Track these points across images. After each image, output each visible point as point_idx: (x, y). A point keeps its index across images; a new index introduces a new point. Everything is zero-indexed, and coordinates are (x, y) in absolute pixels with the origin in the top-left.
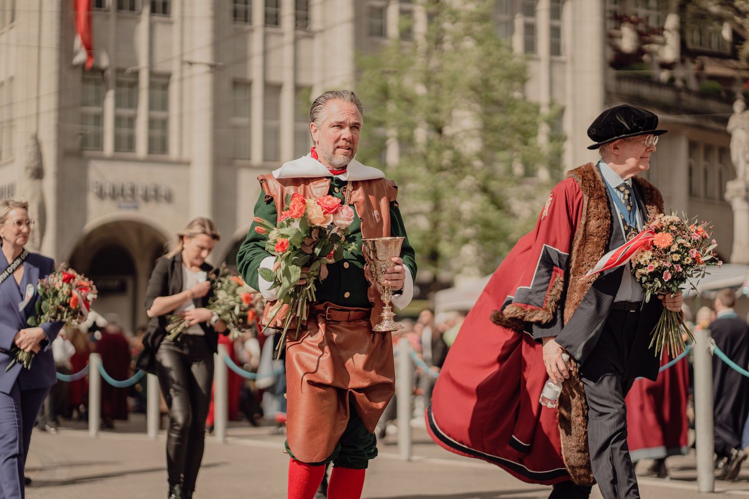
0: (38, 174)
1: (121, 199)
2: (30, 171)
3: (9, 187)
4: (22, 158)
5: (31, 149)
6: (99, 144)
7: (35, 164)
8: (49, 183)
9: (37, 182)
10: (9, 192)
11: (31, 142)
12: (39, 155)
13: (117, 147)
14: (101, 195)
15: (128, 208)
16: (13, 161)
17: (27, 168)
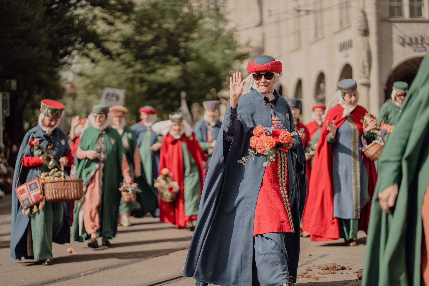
0: (366, 33)
1: (415, 46)
2: (361, 32)
3: (348, 42)
4: (356, 24)
5: (361, 19)
6: (400, 13)
7: (363, 28)
8: (373, 38)
9: (365, 38)
10: (348, 45)
11: (361, 15)
12: (366, 21)
13: (412, 14)
14: (403, 44)
15: (420, 51)
16: (350, 26)
17: (359, 30)
